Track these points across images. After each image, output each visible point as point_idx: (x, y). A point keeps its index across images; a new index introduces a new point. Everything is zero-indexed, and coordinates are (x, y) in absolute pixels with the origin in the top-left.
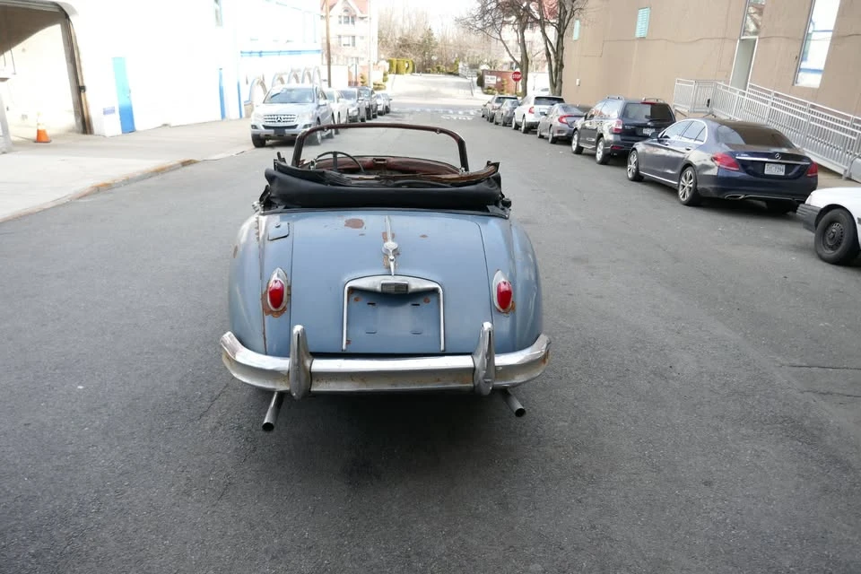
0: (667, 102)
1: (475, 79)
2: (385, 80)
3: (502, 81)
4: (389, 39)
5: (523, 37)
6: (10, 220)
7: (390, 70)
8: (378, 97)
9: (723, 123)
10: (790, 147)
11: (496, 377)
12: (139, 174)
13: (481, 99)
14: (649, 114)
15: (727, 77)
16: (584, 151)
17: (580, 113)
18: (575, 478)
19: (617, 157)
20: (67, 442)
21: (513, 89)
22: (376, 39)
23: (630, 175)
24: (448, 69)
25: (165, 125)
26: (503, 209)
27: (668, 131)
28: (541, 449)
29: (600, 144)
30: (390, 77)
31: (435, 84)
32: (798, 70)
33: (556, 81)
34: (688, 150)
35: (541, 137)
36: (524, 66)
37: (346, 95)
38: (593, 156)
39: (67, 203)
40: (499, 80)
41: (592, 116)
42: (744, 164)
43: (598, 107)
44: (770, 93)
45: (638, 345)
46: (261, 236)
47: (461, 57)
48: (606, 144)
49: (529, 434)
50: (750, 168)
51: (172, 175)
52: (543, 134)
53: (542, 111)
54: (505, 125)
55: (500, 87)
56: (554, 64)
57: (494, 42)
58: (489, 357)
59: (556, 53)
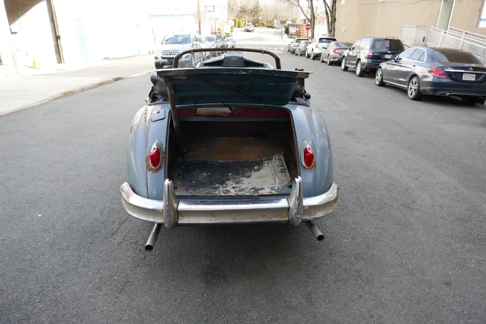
0: (399, 39)
1: (284, 30)
2: (231, 32)
3: (300, 30)
4: (234, 8)
5: (312, 4)
6: (14, 113)
7: (235, 25)
8: (228, 40)
9: (436, 49)
10: (478, 63)
11: (304, 213)
12: (90, 86)
13: (287, 41)
14: (388, 46)
15: (436, 23)
16: (349, 69)
17: (346, 47)
18: (357, 280)
19: (369, 72)
20: (27, 252)
21: (306, 35)
22: (227, 7)
23: (377, 83)
24: (268, 24)
25: (106, 58)
26: (305, 100)
27: (401, 55)
28: (332, 259)
29: (359, 64)
30: (235, 29)
31: (261, 33)
32: (479, 20)
33: (331, 29)
34: (414, 66)
35: (323, 62)
36: (313, 21)
37: (210, 40)
38: (354, 72)
39: (47, 103)
40: (298, 30)
41: (354, 48)
42: (449, 74)
43: (357, 44)
44: (462, 32)
45: (391, 187)
46: (147, 118)
47: (276, 17)
48: (362, 65)
49: (324, 248)
50: (453, 76)
51: (107, 86)
52: (324, 60)
53: (324, 46)
54: (301, 55)
55: (298, 34)
56: (330, 19)
57: (294, 8)
58: (300, 199)
59: (332, 12)
